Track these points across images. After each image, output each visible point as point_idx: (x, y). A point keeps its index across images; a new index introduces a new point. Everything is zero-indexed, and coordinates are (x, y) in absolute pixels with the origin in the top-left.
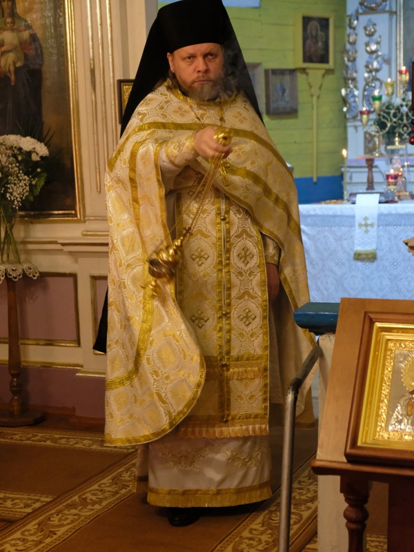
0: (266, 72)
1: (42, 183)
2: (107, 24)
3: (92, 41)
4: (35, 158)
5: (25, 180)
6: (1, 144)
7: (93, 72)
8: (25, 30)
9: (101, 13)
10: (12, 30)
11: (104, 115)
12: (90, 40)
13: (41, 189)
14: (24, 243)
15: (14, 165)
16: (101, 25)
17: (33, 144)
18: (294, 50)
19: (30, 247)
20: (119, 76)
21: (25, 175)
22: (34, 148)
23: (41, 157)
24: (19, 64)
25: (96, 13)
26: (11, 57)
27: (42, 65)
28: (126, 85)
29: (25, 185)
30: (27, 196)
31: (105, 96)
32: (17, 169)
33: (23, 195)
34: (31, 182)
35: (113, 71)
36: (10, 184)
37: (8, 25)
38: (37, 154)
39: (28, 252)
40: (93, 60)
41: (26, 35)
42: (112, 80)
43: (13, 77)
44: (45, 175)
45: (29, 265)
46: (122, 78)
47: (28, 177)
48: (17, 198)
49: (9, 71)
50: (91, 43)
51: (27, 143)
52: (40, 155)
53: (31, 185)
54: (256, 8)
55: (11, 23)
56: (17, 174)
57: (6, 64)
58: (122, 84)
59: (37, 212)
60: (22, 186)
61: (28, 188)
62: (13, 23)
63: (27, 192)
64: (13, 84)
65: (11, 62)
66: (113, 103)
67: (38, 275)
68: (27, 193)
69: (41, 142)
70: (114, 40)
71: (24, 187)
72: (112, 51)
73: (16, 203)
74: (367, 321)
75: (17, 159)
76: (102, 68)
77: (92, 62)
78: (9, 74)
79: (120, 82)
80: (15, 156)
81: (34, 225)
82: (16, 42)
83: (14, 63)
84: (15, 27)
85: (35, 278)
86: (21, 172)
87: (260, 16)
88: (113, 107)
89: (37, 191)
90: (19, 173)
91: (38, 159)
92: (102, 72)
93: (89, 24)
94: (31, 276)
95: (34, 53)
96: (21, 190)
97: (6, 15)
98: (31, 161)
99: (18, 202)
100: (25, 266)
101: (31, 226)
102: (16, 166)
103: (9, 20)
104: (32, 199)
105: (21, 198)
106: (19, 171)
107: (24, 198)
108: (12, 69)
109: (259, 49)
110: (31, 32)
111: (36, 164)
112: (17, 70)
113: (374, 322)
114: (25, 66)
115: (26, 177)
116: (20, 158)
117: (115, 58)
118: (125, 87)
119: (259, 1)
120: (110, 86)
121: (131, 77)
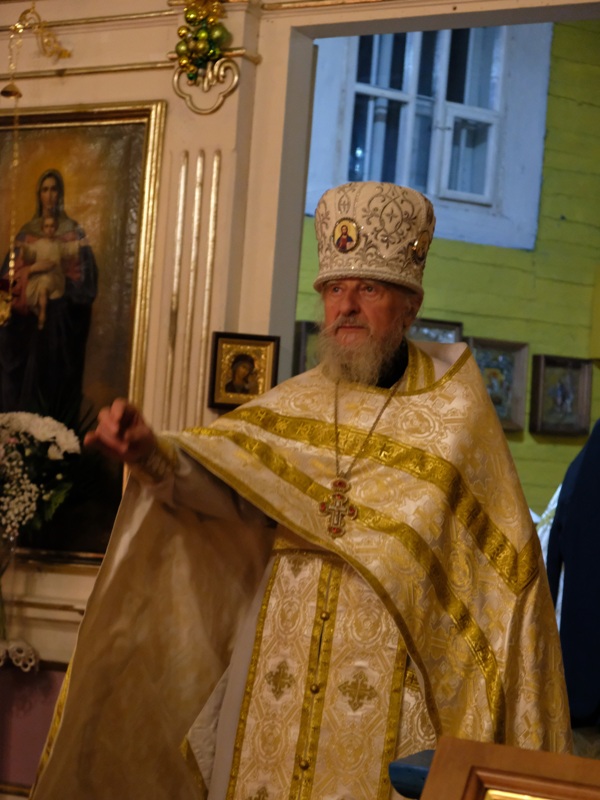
0: (536, 359)
1: (60, 499)
2: (207, 238)
3: (180, 264)
4: (54, 454)
5: (31, 491)
6: (3, 427)
7: (174, 315)
8: (73, 240)
9: (200, 220)
10: (52, 238)
11: (184, 390)
12: (177, 262)
13: (57, 510)
14: (21, 604)
15: (14, 463)
16: (198, 238)
17: (54, 430)
18: (590, 328)
19: (31, 612)
20: (219, 326)
21: (33, 482)
22: (54, 438)
23: (66, 454)
24: (55, 295)
25: (192, 219)
26: (45, 281)
27: (93, 299)
28: (227, 343)
29: (30, 499)
30: (30, 521)
31: (189, 359)
32: (20, 471)
33: (24, 517)
34: (41, 495)
35: (209, 317)
36: (6, 496)
37: (47, 230)
38: (59, 448)
39: (26, 622)
40: (178, 296)
41: (73, 247)
42: (204, 332)
43: (42, 317)
44: (69, 486)
45: (20, 644)
46: (222, 330)
47: (38, 486)
48: (12, 522)
49: (38, 305)
50: (177, 267)
51: (43, 427)
52: (63, 450)
53: (40, 502)
54: (528, 251)
55: (52, 226)
56: (18, 480)
57: (34, 293)
58: (220, 340)
59: (53, 552)
60: (24, 502)
61: (33, 506)
62: (56, 226)
63: (31, 512)
64: (41, 327)
65: (43, 291)
66: (201, 370)
67: (32, 664)
68: (31, 516)
69: (69, 428)
70: (216, 265)
71: (28, 503)
72: (211, 284)
73: (9, 529)
75: (23, 452)
76: (190, 311)
77: (174, 299)
78: (36, 310)
79: (219, 337)
80: (21, 448)
81: (43, 575)
82: (55, 258)
83: (48, 293)
84: (58, 233)
85: (27, 670)
86: (26, 476)
87: (534, 264)
88: (201, 378)
89: (50, 513)
90: (22, 478)
91: (59, 456)
92: (189, 317)
93: (179, 235)
94: (20, 664)
95: (83, 278)
96: (22, 509)
97: (45, 212)
98: (48, 459)
99: (13, 528)
100: (12, 646)
101: (37, 575)
102: (19, 467)
103: (49, 221)
104: (39, 525)
105: (20, 523)
106: (23, 473)
107: (24, 523)
108: (43, 302)
109: (528, 321)
110: (83, 243)
111: (56, 465)
112: (51, 304)
113: (487, 789)
114: (65, 299)
115: (34, 487)
116: (28, 452)
117: (214, 294)
118: (224, 346)
119: (533, 240)
120: (201, 341)
121: (241, 330)
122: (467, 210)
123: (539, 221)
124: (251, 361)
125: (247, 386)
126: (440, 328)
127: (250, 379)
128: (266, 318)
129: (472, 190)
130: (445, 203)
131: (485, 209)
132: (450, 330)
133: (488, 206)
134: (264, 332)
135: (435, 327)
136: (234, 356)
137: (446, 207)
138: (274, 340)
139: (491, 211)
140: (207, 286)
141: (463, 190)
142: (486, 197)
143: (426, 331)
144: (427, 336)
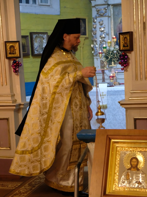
20: (5, 40)
35: (3, 38)
42: (2, 41)
54: (59, 15)
66: (3, 50)
70: (3, 26)
74: (108, 139)
79: (6, 42)
87: (60, 18)
88: (3, 52)
113: (111, 139)
117: (3, 33)
118: (7, 44)
119: (59, 13)
120: (2, 44)
121: (10, 40)
122: (45, 7)
123: (60, 8)
124: (14, 47)
125: (14, 53)
126: (43, 34)
127: (14, 51)
128: (16, 37)
129: (45, 3)
130: (41, 6)
131: (49, 7)
132: (45, 34)
133: (49, 6)
134: (16, 40)
135: (42, 34)
136: (10, 46)
137: (41, 7)
138: (18, 42)
139: (50, 7)
140: (1, 31)
141: (43, 3)
142: (49, 4)
143: (40, 35)
144: (41, 36)
